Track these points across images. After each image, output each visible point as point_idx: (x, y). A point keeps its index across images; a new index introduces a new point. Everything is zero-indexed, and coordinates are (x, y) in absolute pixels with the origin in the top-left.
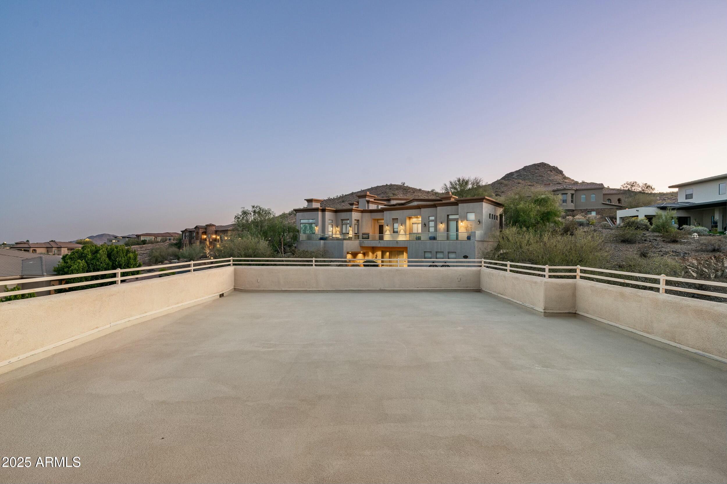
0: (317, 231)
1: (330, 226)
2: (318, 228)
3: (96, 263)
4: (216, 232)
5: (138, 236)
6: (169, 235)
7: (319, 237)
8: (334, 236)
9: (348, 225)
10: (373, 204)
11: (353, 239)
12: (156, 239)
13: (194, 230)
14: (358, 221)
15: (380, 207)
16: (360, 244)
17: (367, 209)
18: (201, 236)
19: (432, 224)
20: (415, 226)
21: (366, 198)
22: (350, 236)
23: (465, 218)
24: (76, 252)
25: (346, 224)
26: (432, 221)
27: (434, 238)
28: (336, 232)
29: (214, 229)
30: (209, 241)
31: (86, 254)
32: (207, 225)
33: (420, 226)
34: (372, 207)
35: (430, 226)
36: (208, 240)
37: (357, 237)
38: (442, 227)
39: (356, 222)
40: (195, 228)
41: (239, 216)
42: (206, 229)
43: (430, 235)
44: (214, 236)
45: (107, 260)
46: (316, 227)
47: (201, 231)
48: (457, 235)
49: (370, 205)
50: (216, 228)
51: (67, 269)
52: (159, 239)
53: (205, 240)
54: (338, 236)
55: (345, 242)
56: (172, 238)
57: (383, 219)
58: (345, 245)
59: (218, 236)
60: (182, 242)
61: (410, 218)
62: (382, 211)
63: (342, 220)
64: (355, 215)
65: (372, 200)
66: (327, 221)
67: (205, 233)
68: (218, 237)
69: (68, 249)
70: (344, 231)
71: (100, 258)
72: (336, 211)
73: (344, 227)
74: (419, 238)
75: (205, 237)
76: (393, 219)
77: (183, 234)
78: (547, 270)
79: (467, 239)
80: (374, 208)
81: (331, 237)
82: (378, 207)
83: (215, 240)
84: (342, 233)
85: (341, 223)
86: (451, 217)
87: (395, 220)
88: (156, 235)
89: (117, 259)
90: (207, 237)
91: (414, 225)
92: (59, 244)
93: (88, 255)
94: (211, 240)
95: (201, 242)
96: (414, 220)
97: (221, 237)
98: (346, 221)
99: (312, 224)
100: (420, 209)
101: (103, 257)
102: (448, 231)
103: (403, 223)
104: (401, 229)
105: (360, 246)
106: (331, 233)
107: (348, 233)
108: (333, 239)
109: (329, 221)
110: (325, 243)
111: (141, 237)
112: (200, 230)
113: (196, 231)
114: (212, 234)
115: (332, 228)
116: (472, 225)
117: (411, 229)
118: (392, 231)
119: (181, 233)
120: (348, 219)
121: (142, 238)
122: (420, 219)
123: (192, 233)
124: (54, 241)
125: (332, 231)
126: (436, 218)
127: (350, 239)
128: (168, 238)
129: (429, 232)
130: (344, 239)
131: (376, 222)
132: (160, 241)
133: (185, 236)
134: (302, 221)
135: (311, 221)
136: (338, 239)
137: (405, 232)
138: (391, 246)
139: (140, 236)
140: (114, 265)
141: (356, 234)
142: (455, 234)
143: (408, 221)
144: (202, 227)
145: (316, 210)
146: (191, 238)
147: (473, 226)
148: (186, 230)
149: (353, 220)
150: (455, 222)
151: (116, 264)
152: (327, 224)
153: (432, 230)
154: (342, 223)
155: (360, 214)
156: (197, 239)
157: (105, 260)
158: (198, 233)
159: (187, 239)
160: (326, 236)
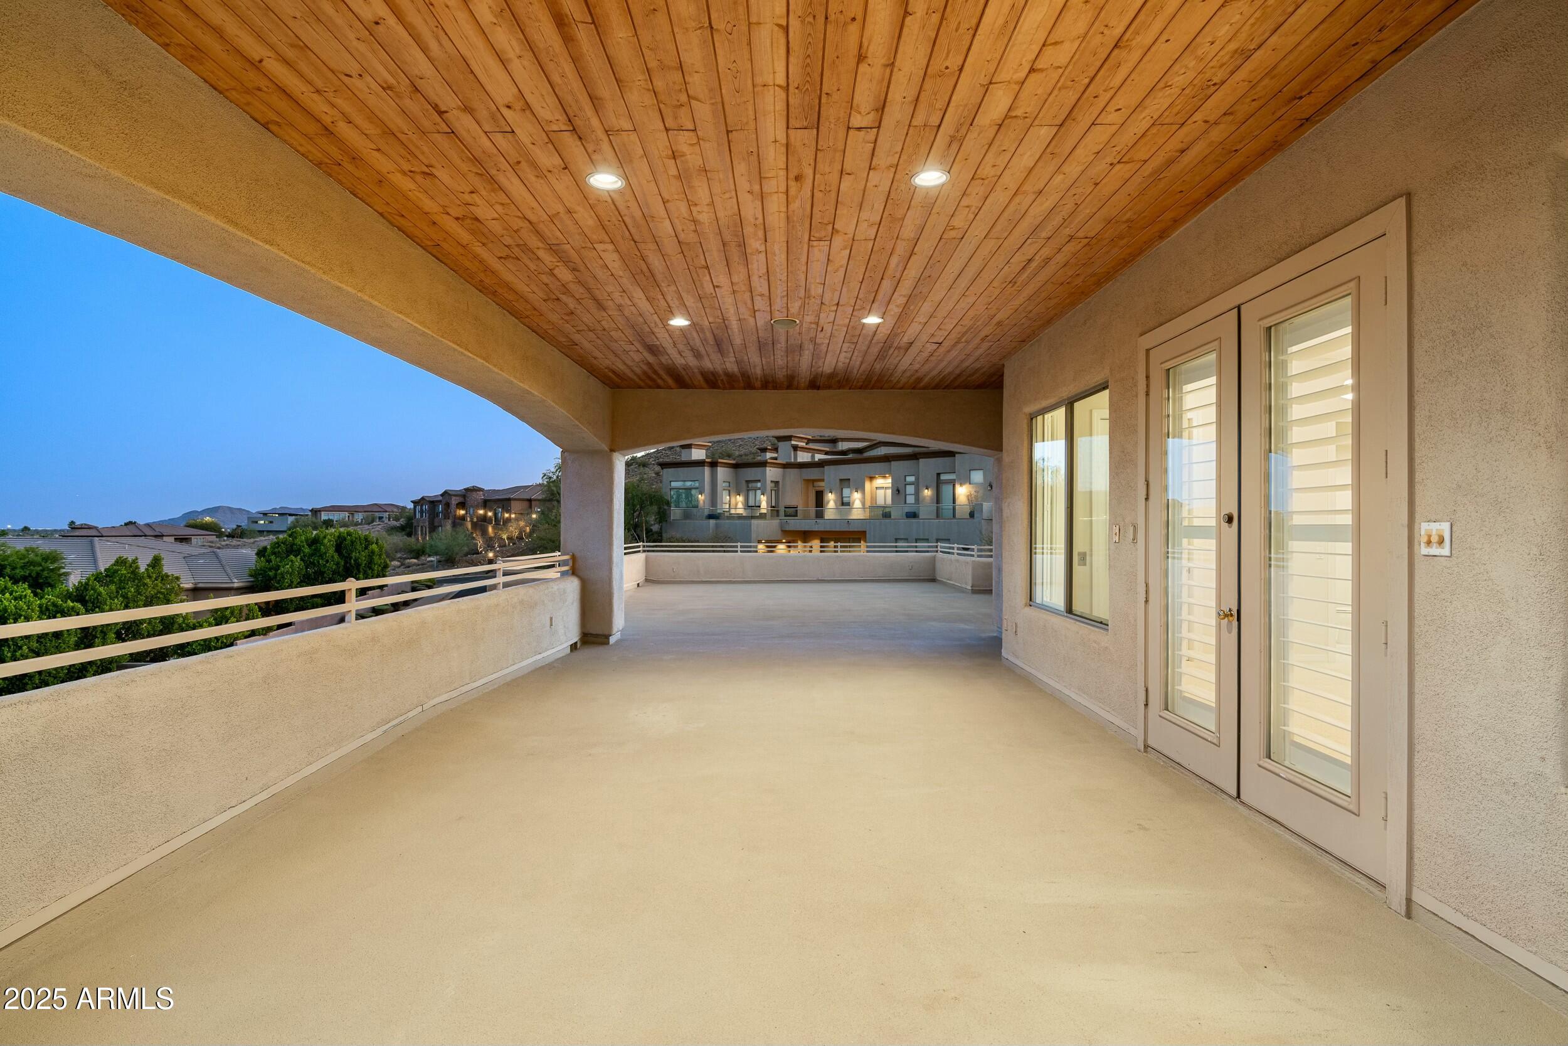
0: (701, 502)
1: (725, 493)
2: (703, 497)
3: (318, 562)
4: (486, 504)
5: (315, 512)
6: (380, 510)
7: (706, 513)
8: (733, 511)
9: (759, 492)
10: (804, 451)
11: (768, 516)
12: (353, 517)
13: (441, 498)
14: (776, 483)
15: (818, 457)
16: (781, 525)
17: (792, 461)
18: (455, 512)
19: (910, 489)
20: (881, 493)
21: (791, 440)
22: (764, 511)
23: (966, 480)
24: (282, 543)
25: (755, 490)
26: (911, 484)
27: (913, 515)
28: (736, 504)
29: (480, 496)
30: (472, 521)
31: (300, 545)
32: (467, 490)
33: (889, 492)
34: (803, 457)
35: (907, 493)
36: (469, 519)
37: (775, 512)
38: (927, 493)
39: (773, 485)
40: (442, 495)
41: (551, 475)
42: (465, 497)
43: (907, 510)
44: (481, 512)
45: (336, 556)
46: (700, 496)
47: (454, 501)
48: (954, 509)
49: (800, 453)
50: (484, 495)
51: (274, 572)
52: (359, 517)
53: (463, 518)
54: (741, 511)
55: (754, 522)
56: (386, 515)
57: (823, 480)
58: (754, 528)
59: (490, 511)
60: (415, 524)
61: (872, 478)
62: (821, 464)
63: (748, 482)
64: (771, 473)
65: (802, 444)
66: (721, 484)
67: (462, 505)
68: (490, 514)
69: (175, 539)
70: (751, 503)
71: (325, 553)
72: (736, 466)
73: (751, 494)
74: (887, 515)
75: (462, 512)
76: (841, 480)
77: (415, 507)
78: (976, 550)
79: (968, 517)
80: (805, 460)
81: (726, 514)
82: (813, 457)
83: (484, 519)
84: (747, 506)
85: (746, 487)
86: (943, 477)
87: (845, 482)
88: (352, 510)
89: (354, 554)
90: (466, 513)
91: (878, 491)
92: (157, 530)
93: (303, 547)
94: (475, 520)
95: (454, 525)
96: (879, 482)
97: (495, 515)
98: (754, 485)
99: (690, 489)
100: (890, 461)
101: (330, 552)
102: (938, 502)
103: (860, 488)
104: (856, 497)
105: (782, 531)
106: (727, 506)
107: (760, 507)
108: (731, 517)
109: (724, 484)
110: (717, 526)
111: (323, 513)
112: (453, 498)
113: (444, 502)
114: (478, 507)
115: (728, 497)
116: (978, 492)
117: (874, 498)
118: (839, 503)
119: (411, 506)
120: (759, 481)
121: (324, 516)
122: (890, 480)
123: (435, 506)
124: (135, 523)
125: (730, 501)
126: (917, 479)
127: (762, 516)
128: (377, 514)
129: (905, 503)
130: (753, 517)
131: (811, 487)
132: (362, 521)
133: (422, 512)
134: (674, 484)
135: (688, 484)
136: (740, 517)
137: (863, 503)
138: (838, 530)
139: (320, 511)
140: (348, 565)
141: (773, 507)
142: (952, 507)
143: (868, 485)
144: (456, 494)
145: (700, 463)
146: (433, 514)
147: (980, 494)
148: (423, 498)
149: (768, 482)
150: (951, 487)
151: (350, 564)
152: (719, 488)
153: (911, 499)
154: (748, 487)
155: (780, 470)
156: (446, 517)
157: (333, 557)
158: (448, 505)
159: (426, 517)
160: (719, 511)
